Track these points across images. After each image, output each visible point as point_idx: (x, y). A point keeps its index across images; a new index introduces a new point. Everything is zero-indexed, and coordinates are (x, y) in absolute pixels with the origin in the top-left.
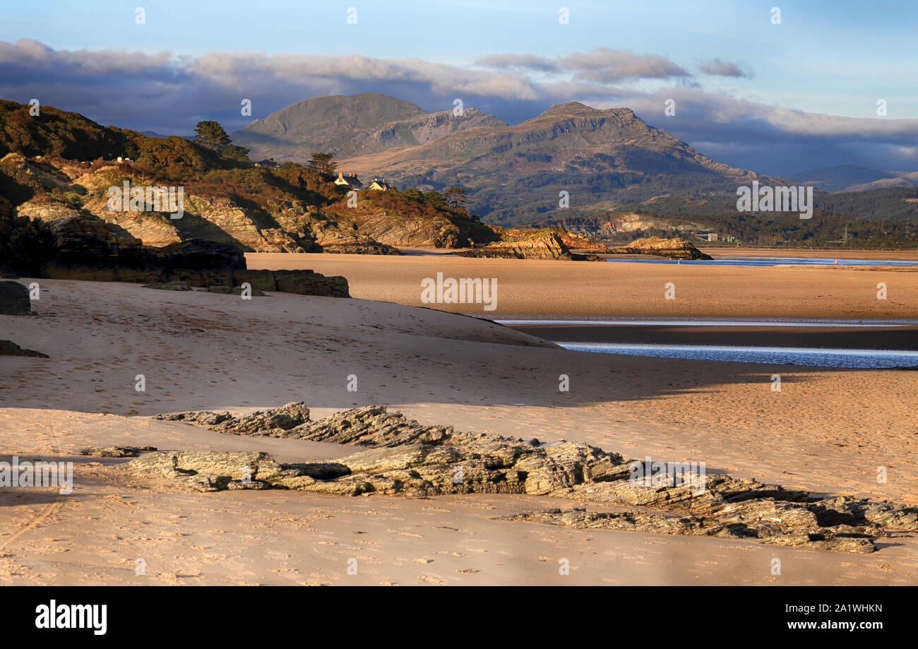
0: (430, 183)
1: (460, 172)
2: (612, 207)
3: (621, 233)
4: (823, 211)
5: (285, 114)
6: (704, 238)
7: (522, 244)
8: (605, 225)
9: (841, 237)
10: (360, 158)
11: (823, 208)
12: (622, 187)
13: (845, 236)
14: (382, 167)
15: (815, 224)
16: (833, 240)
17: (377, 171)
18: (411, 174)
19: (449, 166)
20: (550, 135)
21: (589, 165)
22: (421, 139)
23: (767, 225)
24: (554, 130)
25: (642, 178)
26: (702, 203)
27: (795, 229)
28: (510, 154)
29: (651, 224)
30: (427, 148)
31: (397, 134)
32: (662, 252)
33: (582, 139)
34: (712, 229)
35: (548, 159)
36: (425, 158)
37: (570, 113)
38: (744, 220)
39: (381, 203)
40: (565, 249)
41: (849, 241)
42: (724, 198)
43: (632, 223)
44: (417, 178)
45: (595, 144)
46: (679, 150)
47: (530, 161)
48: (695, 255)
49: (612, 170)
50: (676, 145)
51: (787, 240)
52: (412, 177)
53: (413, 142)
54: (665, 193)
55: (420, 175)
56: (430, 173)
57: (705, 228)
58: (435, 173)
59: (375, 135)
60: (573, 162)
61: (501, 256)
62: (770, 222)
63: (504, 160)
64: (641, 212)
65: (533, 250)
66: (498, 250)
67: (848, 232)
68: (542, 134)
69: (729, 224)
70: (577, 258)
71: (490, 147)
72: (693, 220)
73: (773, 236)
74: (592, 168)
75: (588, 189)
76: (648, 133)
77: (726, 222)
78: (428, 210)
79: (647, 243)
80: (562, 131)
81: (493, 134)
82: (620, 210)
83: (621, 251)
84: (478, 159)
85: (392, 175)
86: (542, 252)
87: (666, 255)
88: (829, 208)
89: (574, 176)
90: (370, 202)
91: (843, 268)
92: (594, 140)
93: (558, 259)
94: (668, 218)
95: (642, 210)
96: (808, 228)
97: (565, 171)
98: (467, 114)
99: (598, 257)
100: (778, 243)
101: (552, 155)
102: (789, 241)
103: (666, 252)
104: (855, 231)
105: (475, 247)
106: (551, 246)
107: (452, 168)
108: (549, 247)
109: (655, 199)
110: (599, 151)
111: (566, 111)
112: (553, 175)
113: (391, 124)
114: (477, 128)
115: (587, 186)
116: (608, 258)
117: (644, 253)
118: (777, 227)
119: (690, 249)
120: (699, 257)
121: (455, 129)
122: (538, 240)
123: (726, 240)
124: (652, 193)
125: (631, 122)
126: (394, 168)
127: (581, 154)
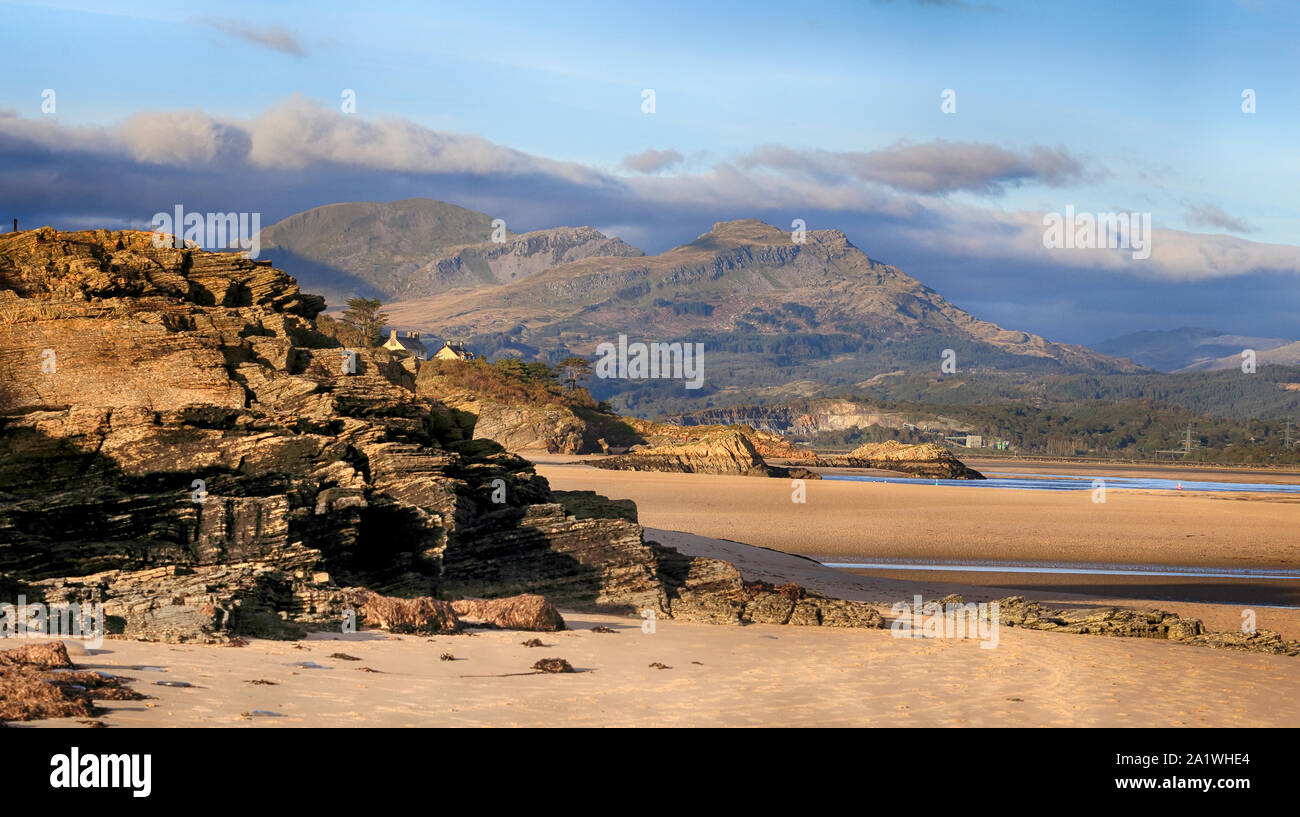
0: (515, 346)
1: (565, 329)
2: (809, 391)
3: (826, 433)
4: (1152, 402)
5: (283, 230)
6: (959, 442)
7: (691, 449)
8: (800, 419)
9: (1181, 445)
10: (404, 304)
11: (1151, 397)
12: (827, 358)
13: (1188, 443)
14: (440, 319)
15: (1138, 423)
16: (1168, 449)
17: (432, 326)
18: (486, 332)
19: (547, 319)
20: (711, 272)
21: (774, 322)
22: (503, 274)
23: (1060, 424)
24: (719, 266)
25: (859, 344)
26: (956, 386)
27: (1107, 430)
28: (645, 301)
29: (874, 418)
30: (512, 290)
31: (464, 266)
32: (904, 464)
33: (763, 279)
34: (972, 428)
35: (707, 310)
36: (510, 306)
37: (744, 237)
38: (1024, 415)
39: (464, 381)
40: (757, 458)
41: (1193, 452)
42: (991, 378)
43: (843, 417)
44: (495, 338)
45: (783, 287)
46: (919, 300)
47: (678, 313)
48: (957, 470)
49: (810, 331)
50: (914, 291)
51: (1093, 447)
52: (488, 336)
53: (489, 278)
54: (897, 369)
55: (501, 334)
56: (517, 331)
57: (962, 427)
58: (524, 332)
59: (429, 267)
60: (747, 316)
61: (657, 468)
62: (1066, 419)
63: (636, 310)
64: (859, 400)
65: (707, 459)
66: (652, 458)
67: (1193, 437)
68: (699, 272)
69: (1000, 421)
70: (777, 472)
71: (615, 290)
72: (942, 413)
73: (1071, 441)
74: (780, 325)
75: (771, 360)
76: (870, 271)
77: (995, 418)
78: (537, 393)
79: (881, 451)
80: (732, 266)
81: (619, 269)
82: (823, 396)
83: (839, 462)
84: (594, 308)
85: (456, 333)
86: (723, 463)
87: (911, 470)
88: (1161, 397)
89: (750, 339)
90: (446, 378)
91: (1195, 496)
92: (783, 281)
93: (746, 474)
94: (902, 409)
95: (859, 395)
96: (1128, 429)
97: (735, 330)
98: (579, 237)
99: (809, 472)
100: (1078, 453)
101: (713, 304)
102: (1097, 450)
103: (912, 464)
104: (1203, 434)
105: (610, 452)
106: (736, 453)
107: (551, 323)
108: (732, 455)
109: (880, 379)
110: (791, 300)
111: (739, 233)
112: (714, 337)
113: (454, 251)
114: (593, 259)
115: (772, 356)
116: (823, 473)
117: (875, 467)
118: (1078, 426)
119: (948, 461)
120: (962, 474)
121: (558, 259)
122: (715, 444)
123: (995, 447)
124: (875, 367)
125: (842, 252)
126: (459, 321)
127: (761, 304)
